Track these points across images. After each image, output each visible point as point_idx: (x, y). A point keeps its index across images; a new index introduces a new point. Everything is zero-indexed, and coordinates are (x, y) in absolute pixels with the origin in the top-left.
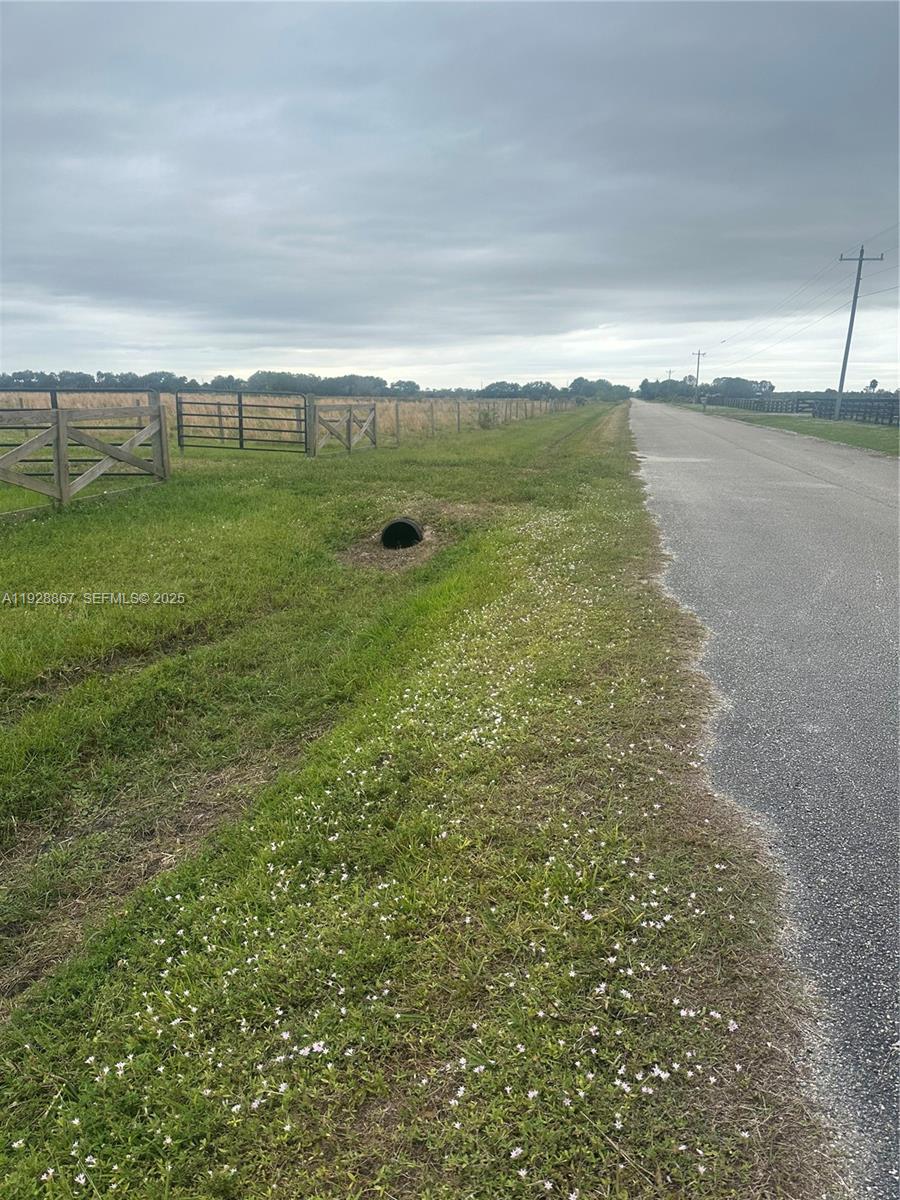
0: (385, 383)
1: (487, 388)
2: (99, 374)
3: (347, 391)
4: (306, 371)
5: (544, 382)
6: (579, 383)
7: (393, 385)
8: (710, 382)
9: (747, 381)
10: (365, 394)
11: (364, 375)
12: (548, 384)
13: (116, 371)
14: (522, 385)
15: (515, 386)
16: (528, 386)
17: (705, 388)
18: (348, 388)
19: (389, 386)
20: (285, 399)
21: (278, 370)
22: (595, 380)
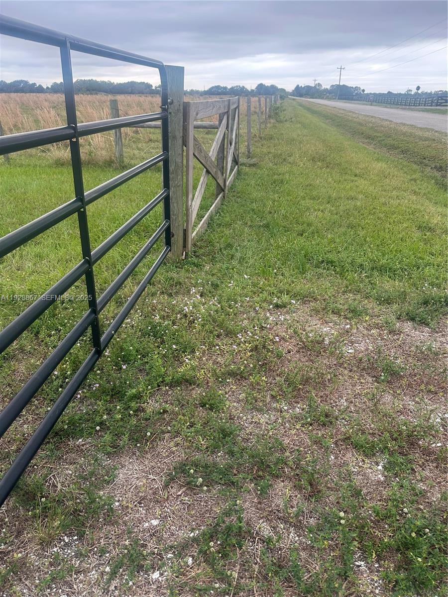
0: (151, 86)
1: (210, 89)
3: (130, 91)
5: (241, 86)
6: (260, 87)
7: (156, 87)
8: (329, 87)
9: (348, 86)
10: (141, 93)
11: (139, 82)
12: (243, 87)
14: (229, 88)
15: (225, 88)
16: (232, 88)
17: (326, 90)
18: (130, 89)
19: (154, 88)
20: (94, 96)
21: (87, 78)
22: (269, 85)
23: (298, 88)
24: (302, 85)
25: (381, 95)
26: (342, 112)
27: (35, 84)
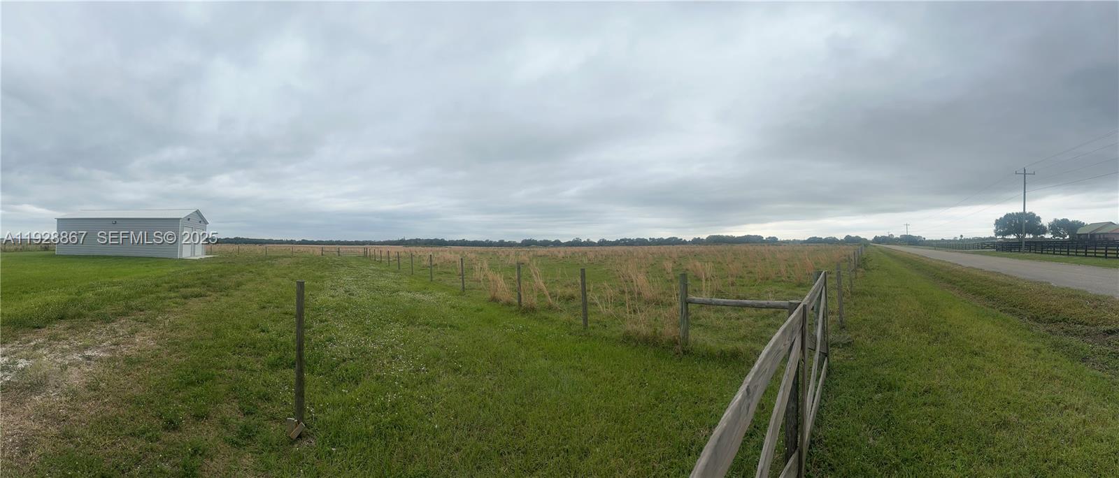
2: (650, 239)
4: (729, 234)
6: (848, 237)
13: (656, 237)
17: (897, 239)
19: (764, 239)
21: (717, 234)
23: (876, 238)
24: (879, 235)
25: (936, 241)
26: (916, 256)
27: (681, 239)
